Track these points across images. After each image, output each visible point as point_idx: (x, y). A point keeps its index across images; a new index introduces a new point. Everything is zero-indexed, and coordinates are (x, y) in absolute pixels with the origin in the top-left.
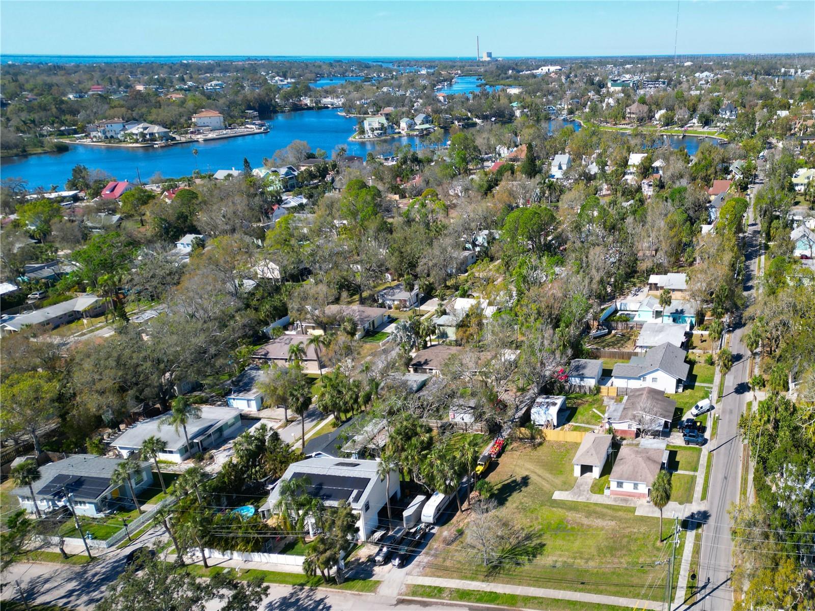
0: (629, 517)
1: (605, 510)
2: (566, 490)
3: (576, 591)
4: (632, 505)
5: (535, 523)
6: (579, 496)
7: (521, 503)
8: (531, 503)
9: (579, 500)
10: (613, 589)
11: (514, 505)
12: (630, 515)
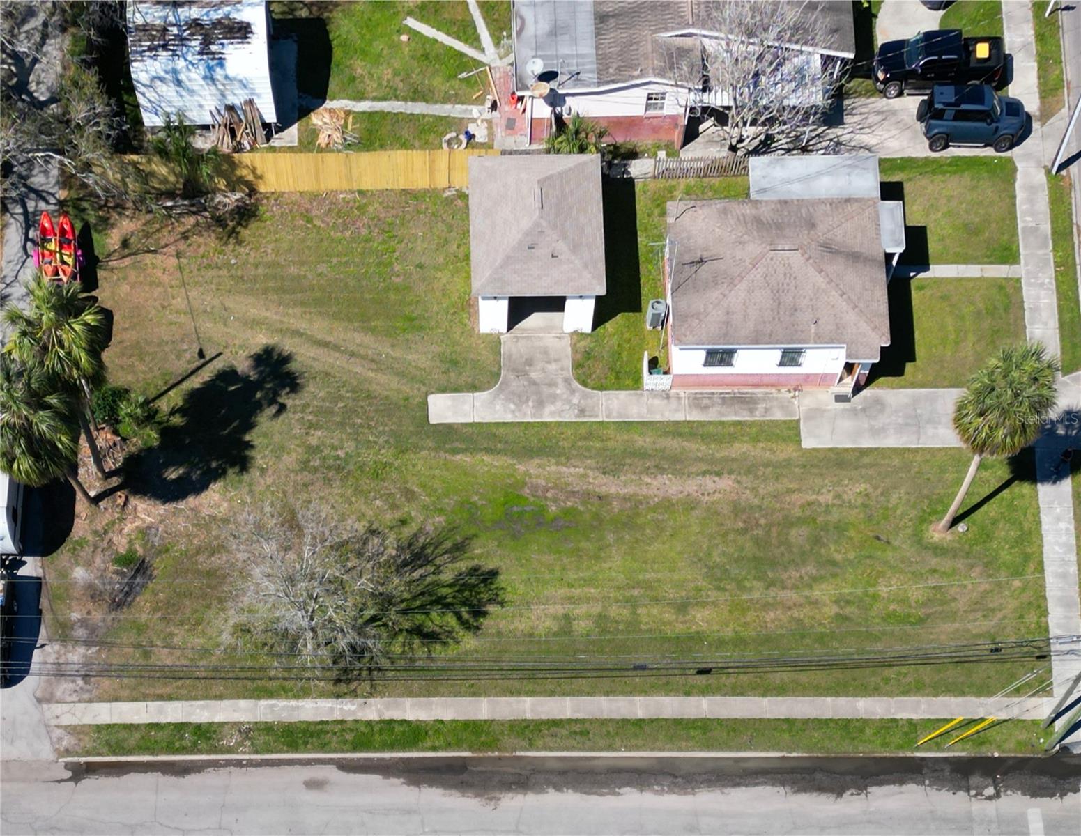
0: (781, 456)
1: (673, 444)
2: (474, 388)
3: (688, 694)
4: (778, 416)
5: (413, 511)
6: (540, 404)
7: (313, 450)
8: (350, 446)
9: (547, 419)
10: (818, 677)
11: (289, 460)
12: (784, 452)
